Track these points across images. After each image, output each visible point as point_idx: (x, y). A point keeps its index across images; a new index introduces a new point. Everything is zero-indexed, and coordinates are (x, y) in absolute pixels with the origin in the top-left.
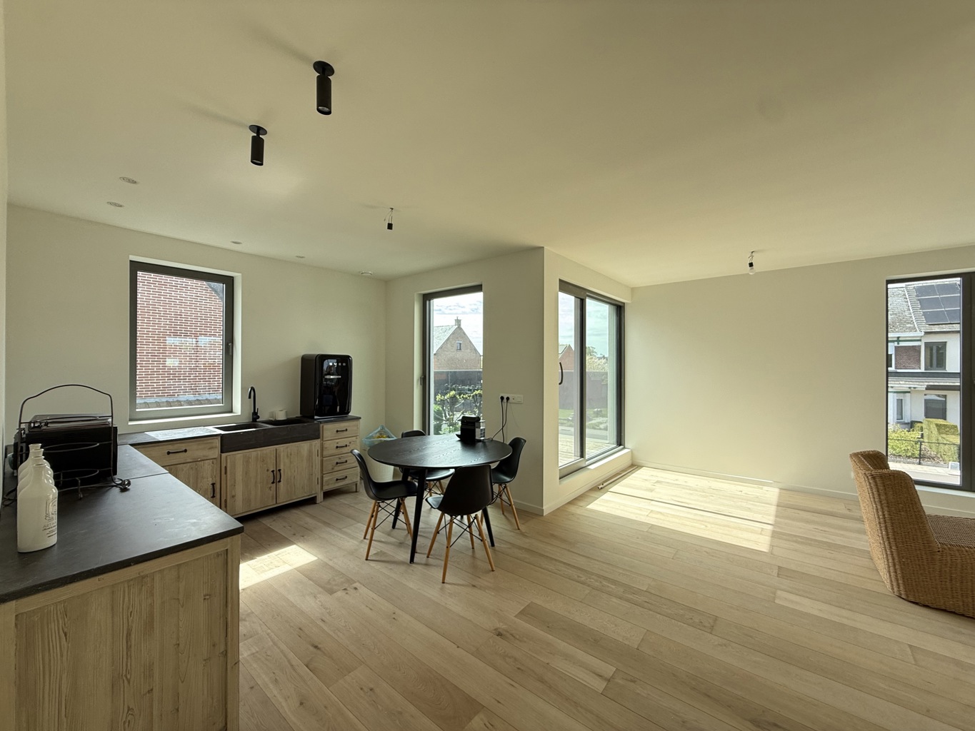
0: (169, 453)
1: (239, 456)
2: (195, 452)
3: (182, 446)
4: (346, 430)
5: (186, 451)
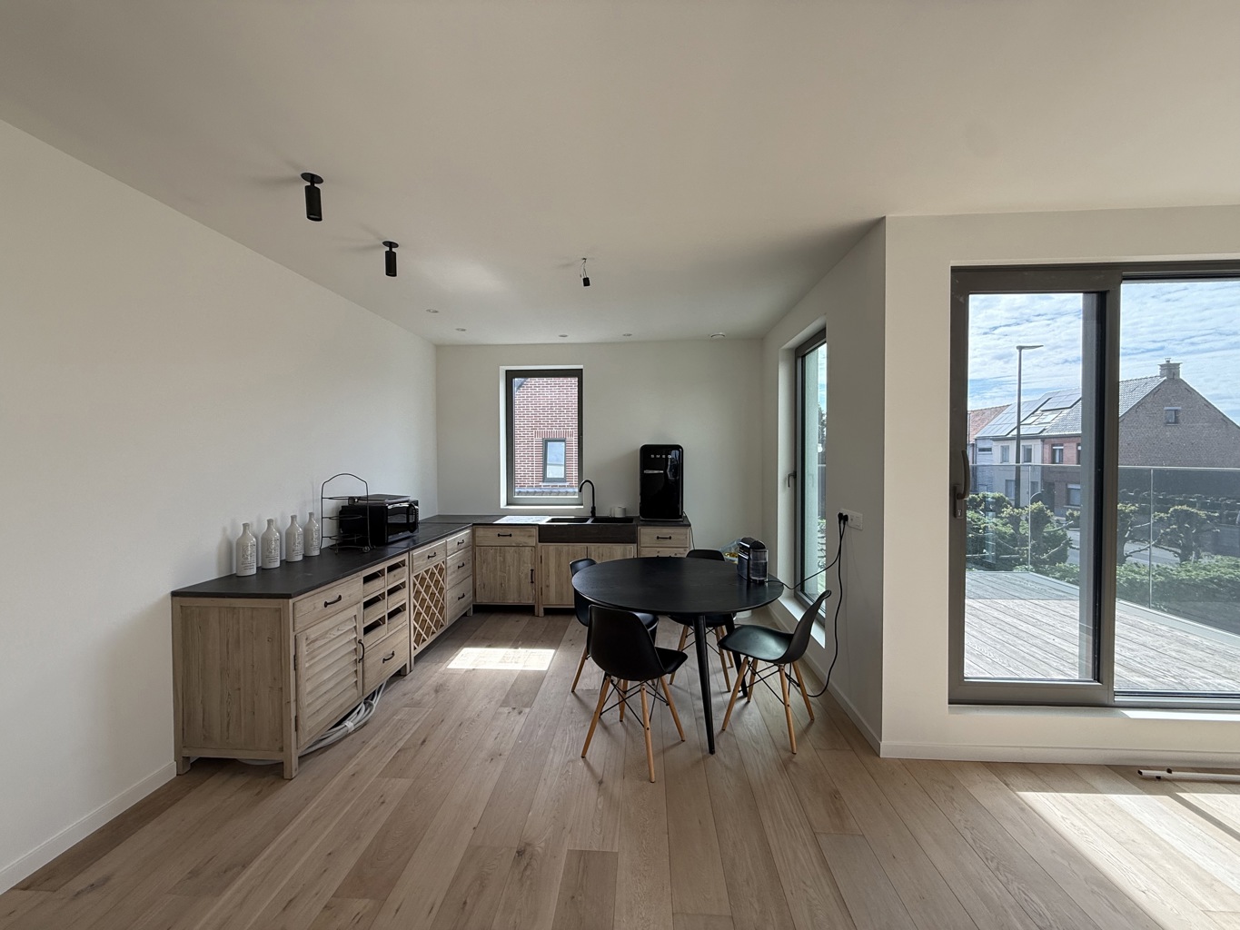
0: (499, 535)
1: (552, 547)
2: (518, 537)
3: (508, 531)
4: (670, 538)
5: (511, 535)
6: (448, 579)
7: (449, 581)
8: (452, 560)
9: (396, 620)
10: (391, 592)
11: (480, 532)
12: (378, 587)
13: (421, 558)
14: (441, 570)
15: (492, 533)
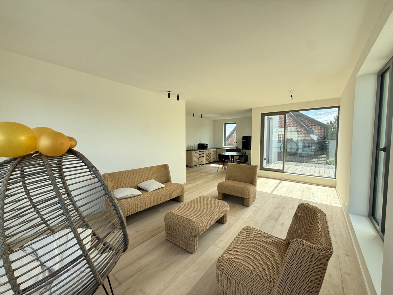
0: (221, 150)
6: (211, 155)
7: (212, 155)
8: (212, 153)
9: (203, 157)
10: (202, 154)
11: (218, 149)
12: (201, 153)
13: (206, 151)
14: (210, 154)
15: (219, 150)
